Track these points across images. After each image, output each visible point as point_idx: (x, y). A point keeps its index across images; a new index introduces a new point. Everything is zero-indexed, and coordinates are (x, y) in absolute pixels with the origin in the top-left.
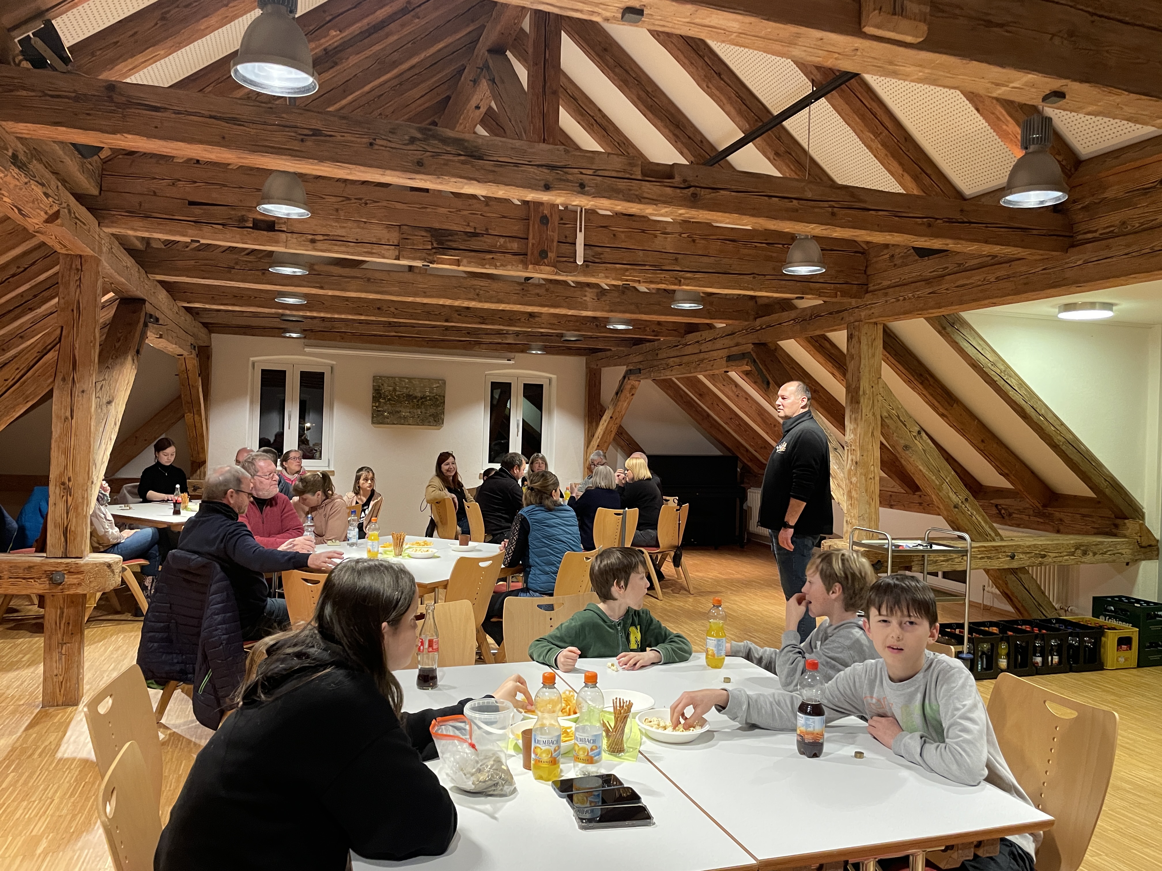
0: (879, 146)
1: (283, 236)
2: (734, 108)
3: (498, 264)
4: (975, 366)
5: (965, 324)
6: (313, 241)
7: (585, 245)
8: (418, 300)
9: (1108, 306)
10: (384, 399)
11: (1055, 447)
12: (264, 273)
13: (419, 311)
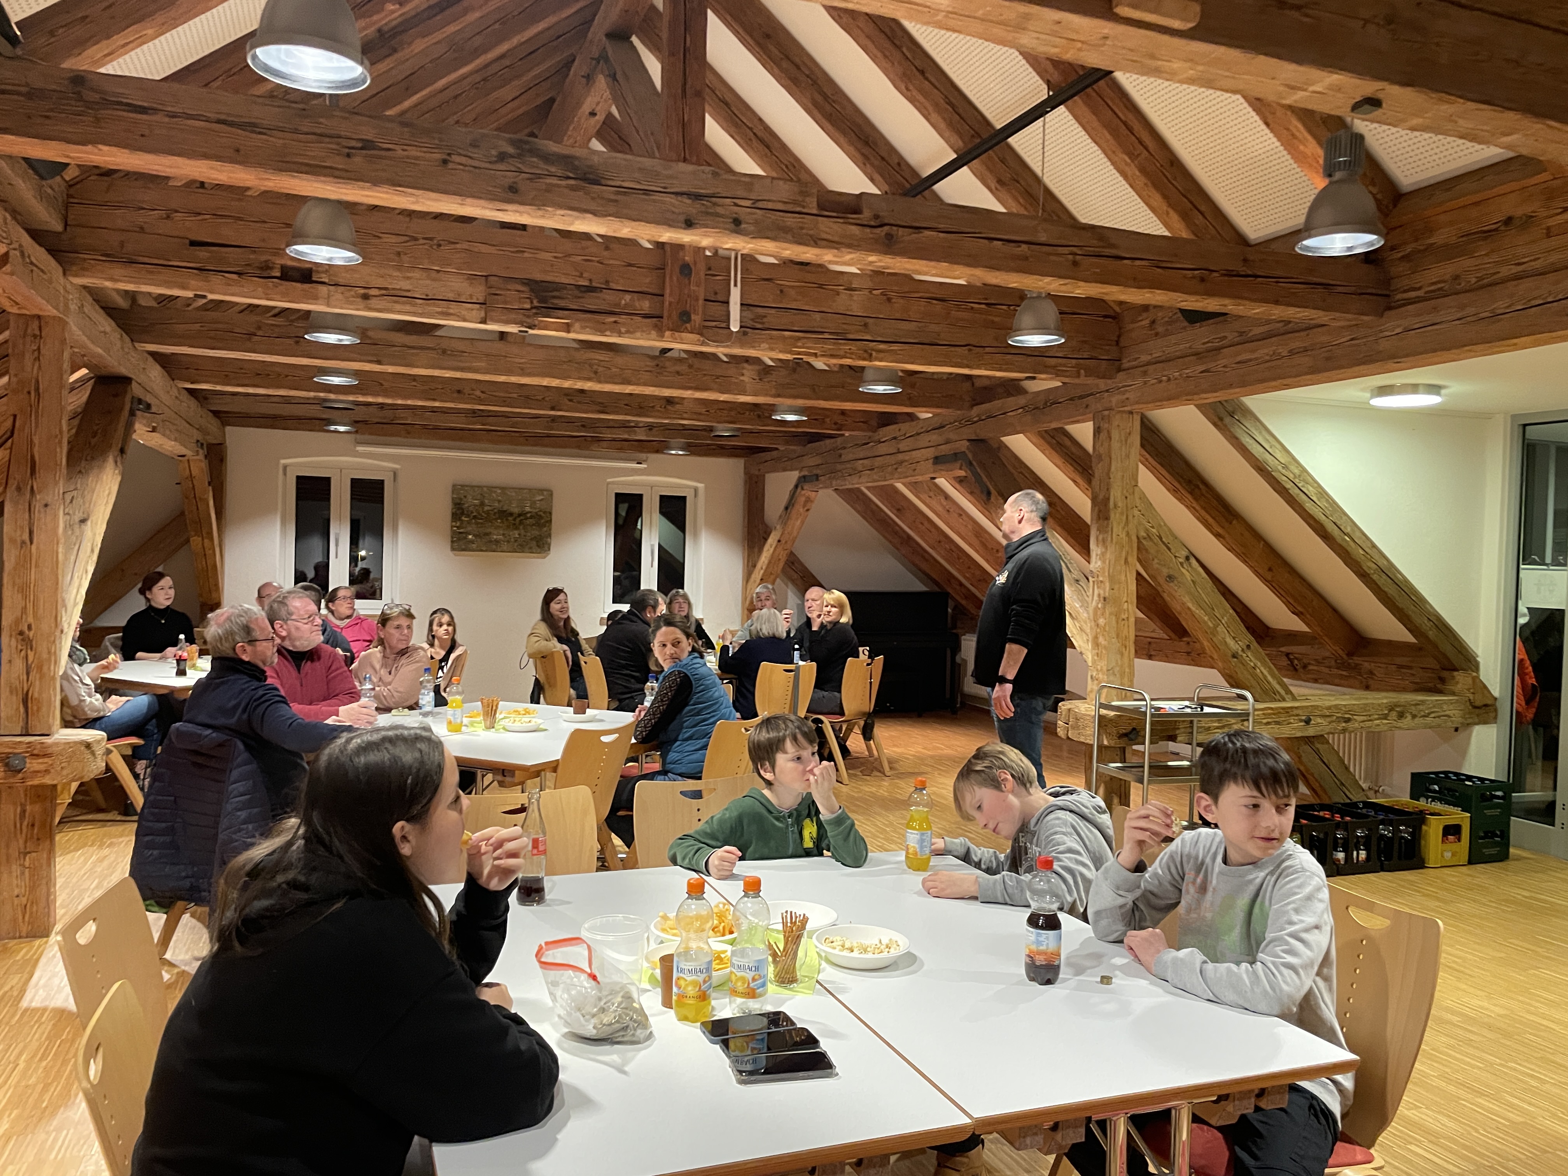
0: (1138, 173)
1: (323, 289)
2: (944, 119)
3: (623, 330)
4: (1261, 469)
5: (1247, 412)
6: (366, 297)
7: (742, 304)
8: (513, 379)
9: (1434, 389)
10: (468, 516)
11: (1363, 576)
12: (297, 342)
13: (515, 395)
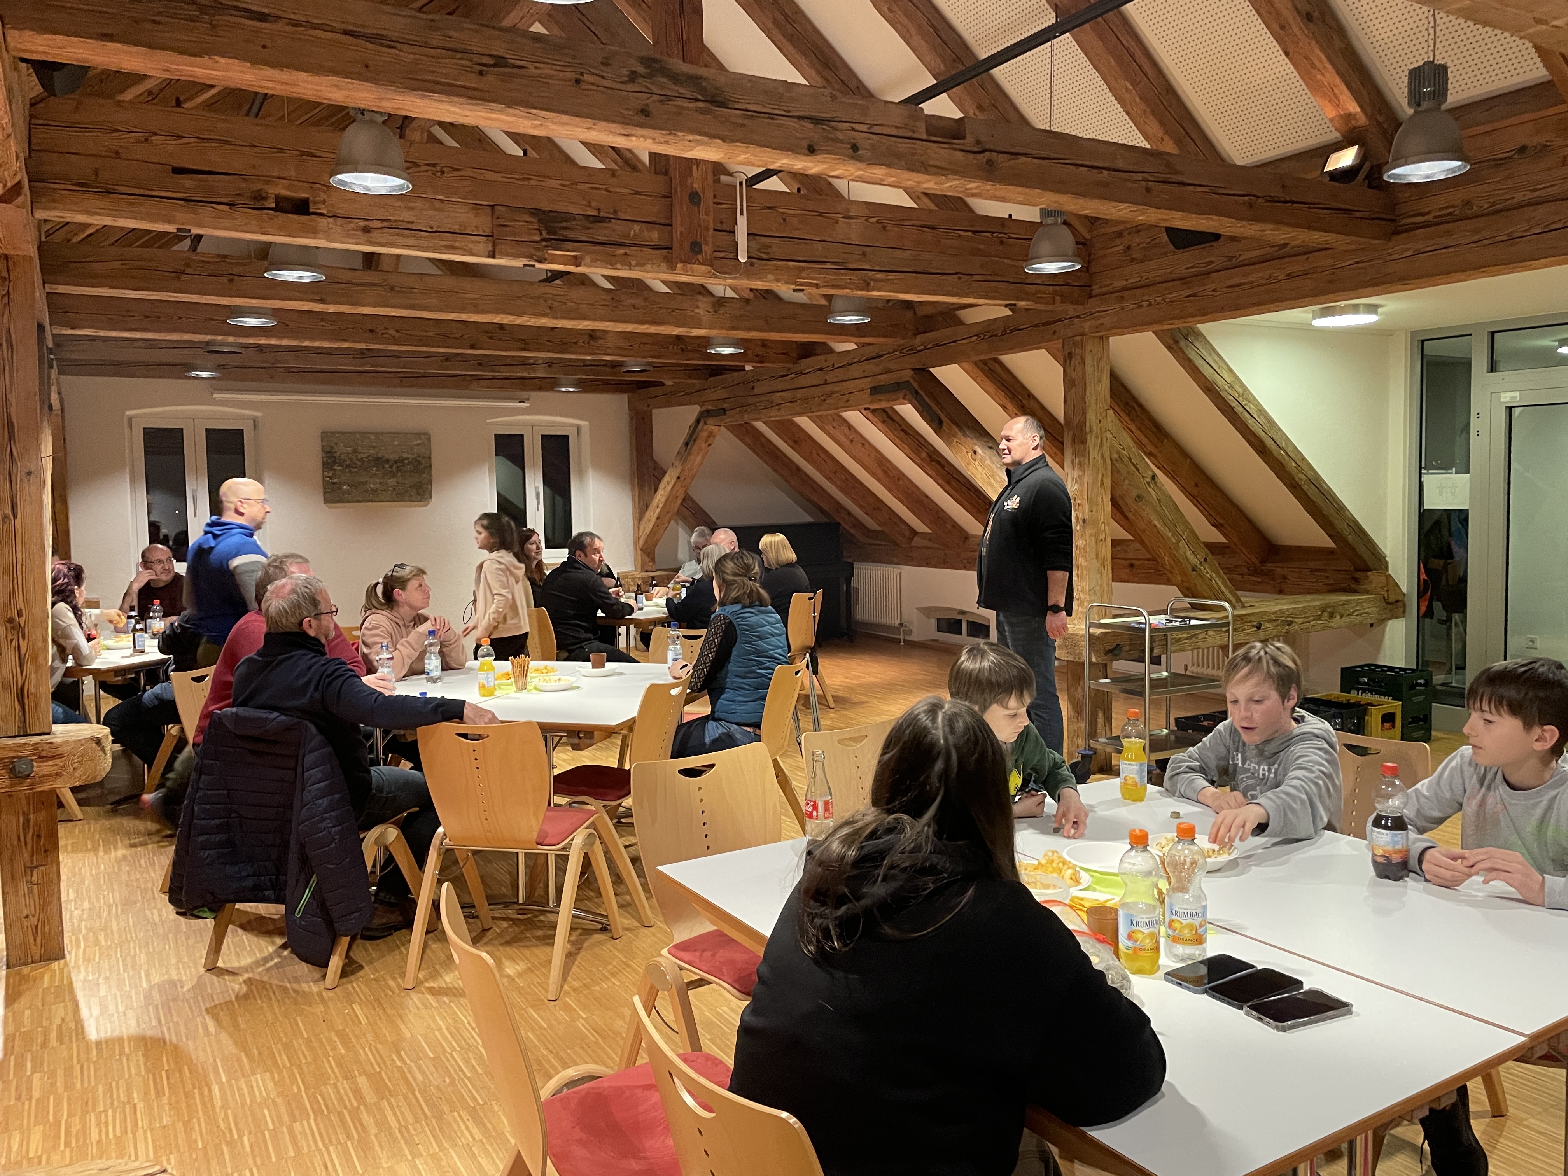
0: (1138, 99)
1: (323, 222)
3: (633, 263)
4: (1210, 389)
5: (1199, 335)
6: (366, 230)
7: (748, 234)
8: (464, 317)
9: (1372, 309)
10: (340, 465)
11: (1294, 486)
13: (431, 334)
